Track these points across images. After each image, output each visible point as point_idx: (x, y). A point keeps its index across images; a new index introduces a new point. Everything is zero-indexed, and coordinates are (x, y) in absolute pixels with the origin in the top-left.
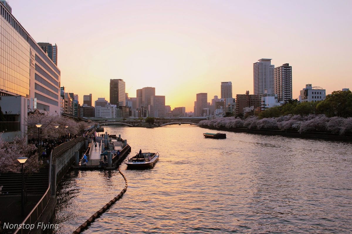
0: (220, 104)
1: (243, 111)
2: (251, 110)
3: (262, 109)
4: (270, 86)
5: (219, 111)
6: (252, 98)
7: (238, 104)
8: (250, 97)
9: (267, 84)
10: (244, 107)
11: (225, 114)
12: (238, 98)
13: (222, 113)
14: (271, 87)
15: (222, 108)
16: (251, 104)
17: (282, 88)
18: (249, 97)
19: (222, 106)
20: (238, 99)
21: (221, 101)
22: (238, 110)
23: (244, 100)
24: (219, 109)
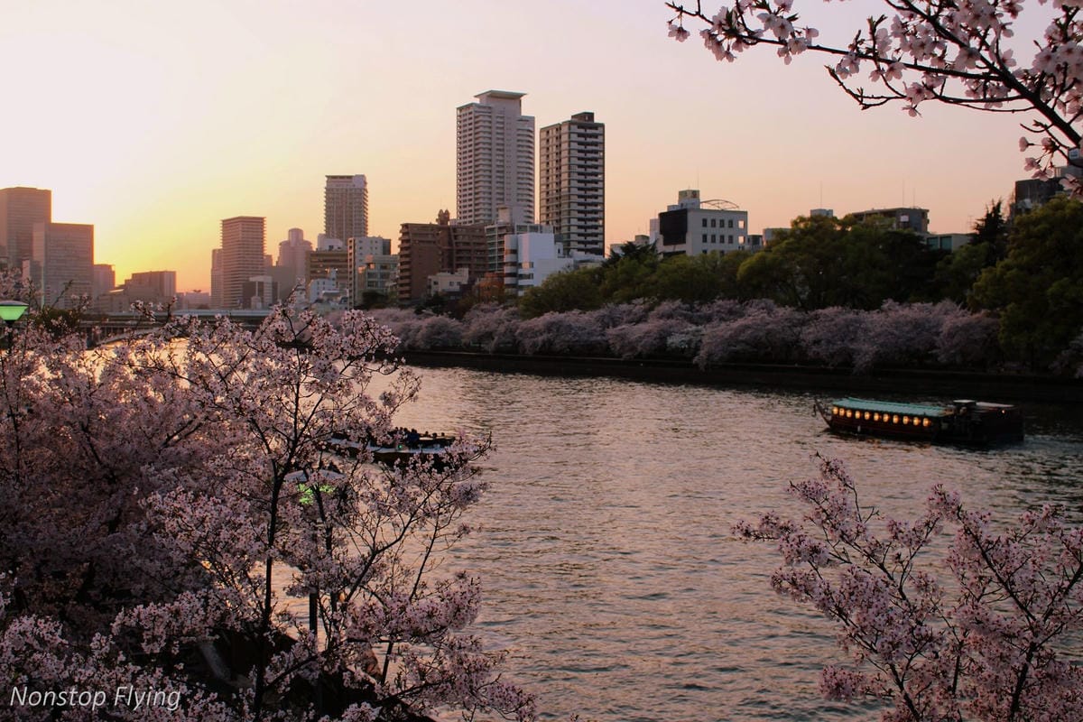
0: (325, 261)
1: (430, 287)
2: (459, 283)
3: (507, 280)
4: (518, 194)
5: (321, 285)
6: (460, 239)
7: (407, 259)
8: (453, 234)
9: (506, 186)
10: (434, 274)
11: (359, 300)
12: (407, 238)
13: (337, 295)
14: (522, 200)
15: (334, 275)
16: (455, 262)
17: (569, 203)
18: (450, 235)
19: (334, 267)
20: (408, 241)
21: (328, 248)
22: (407, 285)
23: (432, 245)
24: (321, 281)
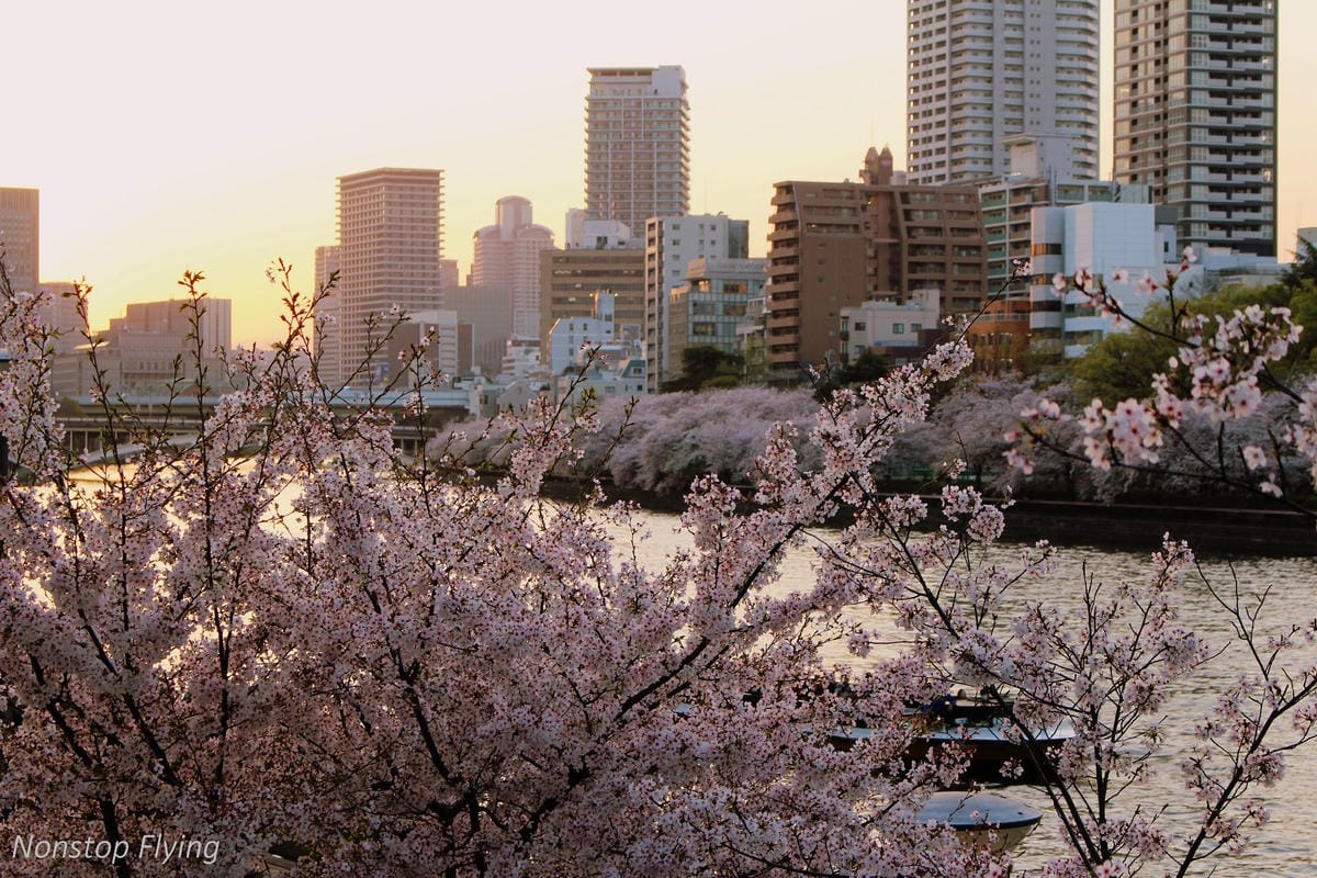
0: (587, 274)
1: (845, 337)
2: (916, 327)
3: (1038, 320)
4: (1059, 109)
5: (578, 334)
6: (919, 218)
7: (790, 269)
8: (900, 207)
9: (1028, 89)
10: (857, 305)
11: (675, 368)
12: (788, 216)
13: (616, 356)
14: (1069, 123)
15: (609, 309)
16: (906, 276)
17: (1189, 129)
18: (892, 211)
19: (610, 288)
20: (791, 224)
21: (593, 243)
22: (788, 330)
23: (849, 234)
24: (579, 322)
